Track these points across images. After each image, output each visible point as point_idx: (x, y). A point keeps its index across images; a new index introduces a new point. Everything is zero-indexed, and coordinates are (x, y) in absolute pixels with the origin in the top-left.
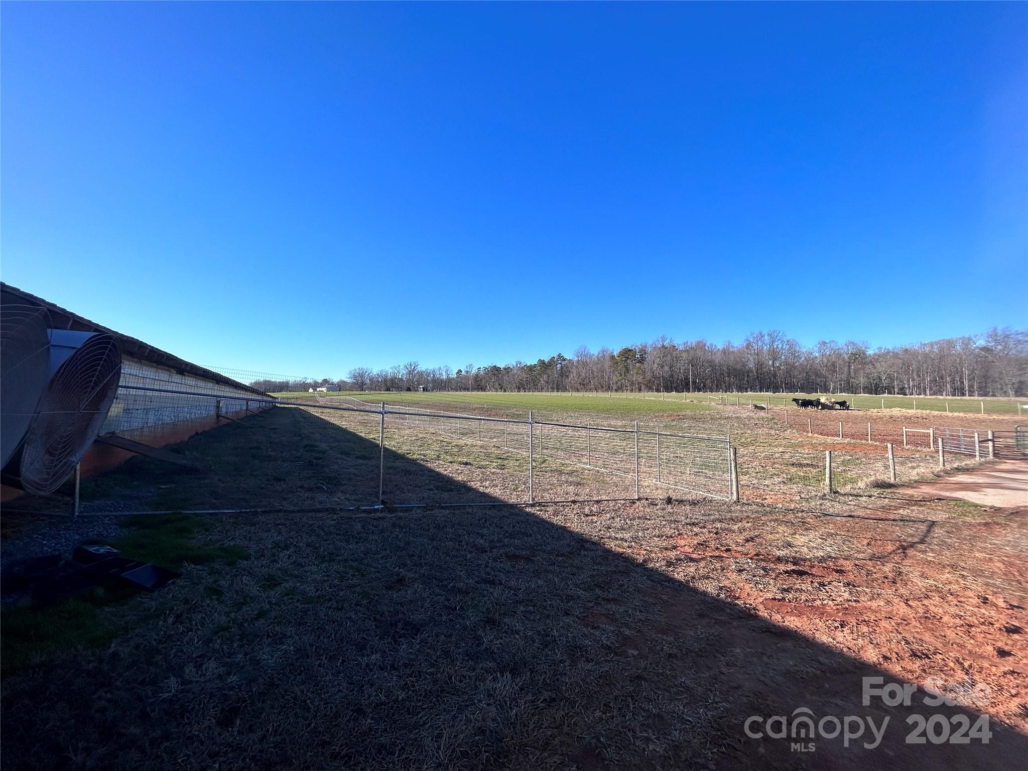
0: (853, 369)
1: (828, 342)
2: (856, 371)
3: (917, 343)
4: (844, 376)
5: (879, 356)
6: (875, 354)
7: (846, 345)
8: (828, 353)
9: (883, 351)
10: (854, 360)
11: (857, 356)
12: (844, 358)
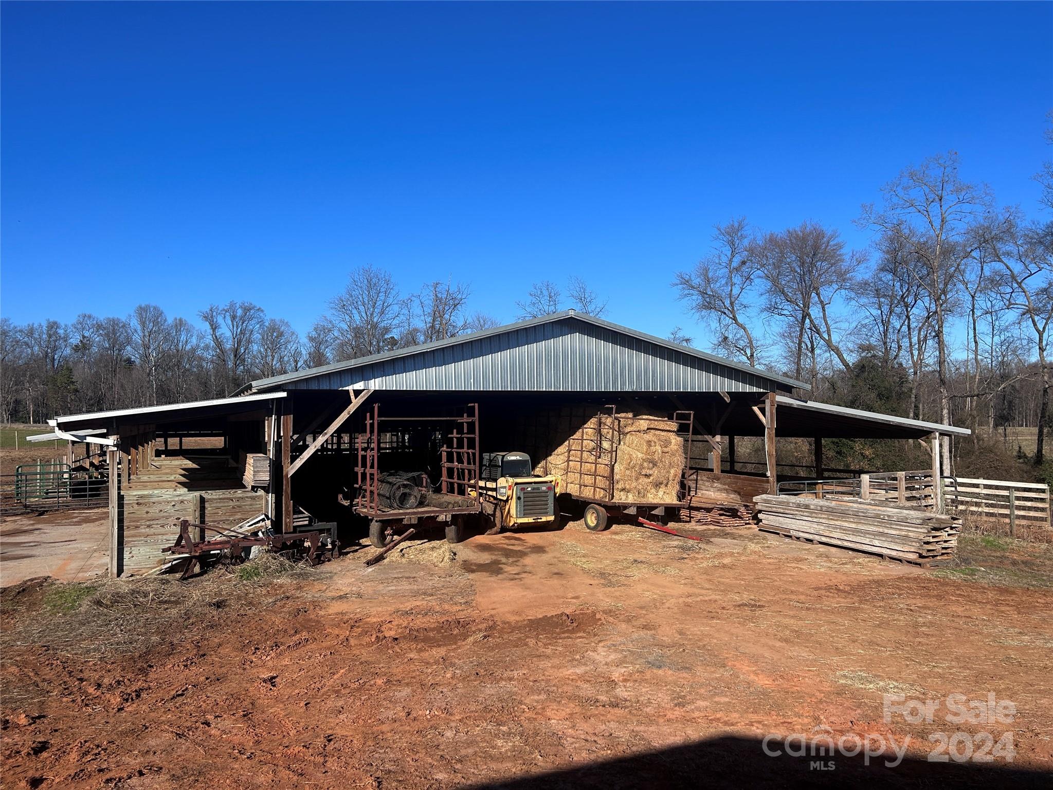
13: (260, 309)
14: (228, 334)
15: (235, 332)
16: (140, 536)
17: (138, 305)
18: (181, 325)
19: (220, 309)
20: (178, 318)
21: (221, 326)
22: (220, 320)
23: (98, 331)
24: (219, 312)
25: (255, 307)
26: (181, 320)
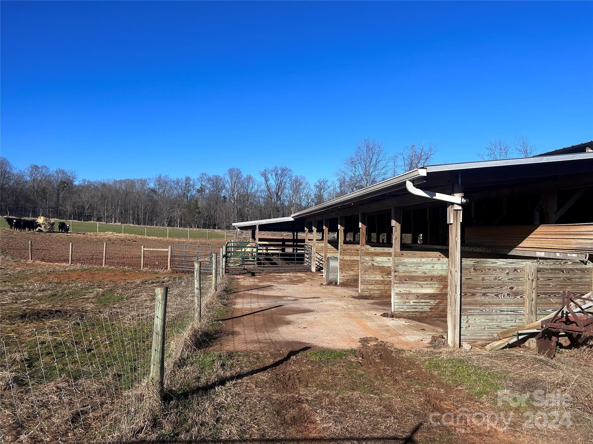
0: (62, 197)
1: (40, 166)
2: (65, 199)
3: (112, 179)
4: (53, 204)
5: (83, 187)
6: (80, 186)
7: (57, 172)
8: (39, 178)
9: (86, 183)
10: (63, 188)
11: (66, 185)
12: (53, 186)
13: (290, 170)
14: (273, 183)
15: (277, 183)
16: (476, 304)
17: (229, 168)
18: (250, 178)
19: (270, 170)
20: (248, 175)
21: (270, 179)
22: (269, 176)
23: (209, 182)
24: (269, 171)
25: (287, 169)
26: (250, 176)
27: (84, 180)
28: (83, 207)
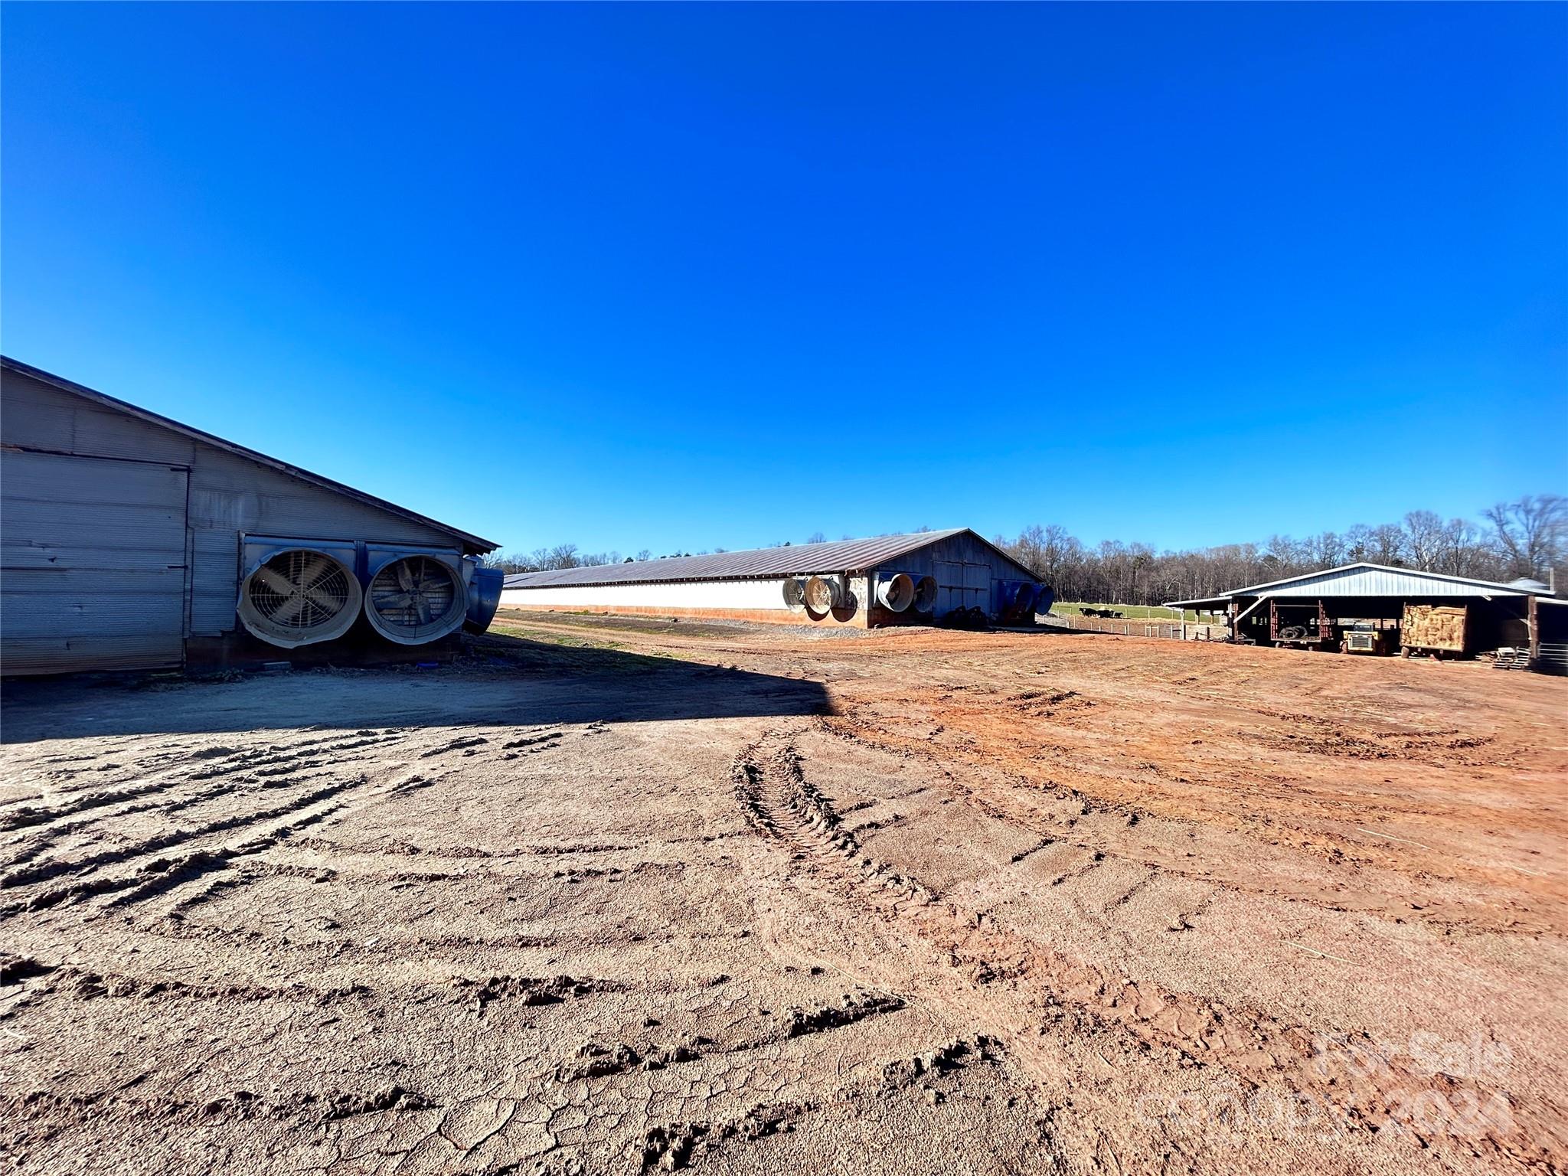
0: (1138, 576)
2: (1141, 579)
4: (1128, 584)
5: (1165, 561)
7: (1132, 546)
8: (1112, 555)
9: (1169, 556)
10: (1140, 565)
11: (1143, 560)
12: (1128, 562)
27: (1167, 552)
28: (1163, 587)
